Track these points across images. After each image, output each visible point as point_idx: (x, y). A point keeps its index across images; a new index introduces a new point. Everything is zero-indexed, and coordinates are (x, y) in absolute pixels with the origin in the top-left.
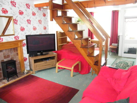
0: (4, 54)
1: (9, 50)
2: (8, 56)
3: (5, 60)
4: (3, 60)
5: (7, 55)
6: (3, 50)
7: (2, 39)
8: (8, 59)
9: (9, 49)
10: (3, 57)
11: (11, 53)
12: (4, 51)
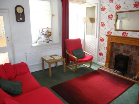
0: (124, 48)
1: (130, 47)
2: (128, 52)
3: (124, 54)
4: (122, 53)
5: (127, 50)
6: (125, 44)
7: (127, 33)
8: (127, 54)
9: (130, 45)
10: (123, 51)
11: (132, 50)
12: (125, 46)
